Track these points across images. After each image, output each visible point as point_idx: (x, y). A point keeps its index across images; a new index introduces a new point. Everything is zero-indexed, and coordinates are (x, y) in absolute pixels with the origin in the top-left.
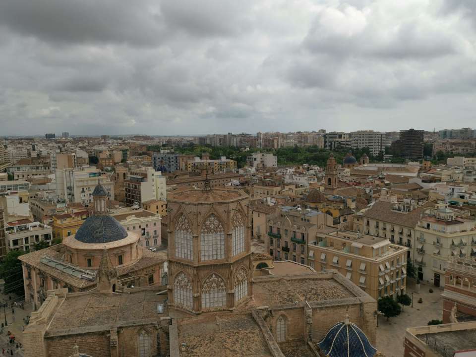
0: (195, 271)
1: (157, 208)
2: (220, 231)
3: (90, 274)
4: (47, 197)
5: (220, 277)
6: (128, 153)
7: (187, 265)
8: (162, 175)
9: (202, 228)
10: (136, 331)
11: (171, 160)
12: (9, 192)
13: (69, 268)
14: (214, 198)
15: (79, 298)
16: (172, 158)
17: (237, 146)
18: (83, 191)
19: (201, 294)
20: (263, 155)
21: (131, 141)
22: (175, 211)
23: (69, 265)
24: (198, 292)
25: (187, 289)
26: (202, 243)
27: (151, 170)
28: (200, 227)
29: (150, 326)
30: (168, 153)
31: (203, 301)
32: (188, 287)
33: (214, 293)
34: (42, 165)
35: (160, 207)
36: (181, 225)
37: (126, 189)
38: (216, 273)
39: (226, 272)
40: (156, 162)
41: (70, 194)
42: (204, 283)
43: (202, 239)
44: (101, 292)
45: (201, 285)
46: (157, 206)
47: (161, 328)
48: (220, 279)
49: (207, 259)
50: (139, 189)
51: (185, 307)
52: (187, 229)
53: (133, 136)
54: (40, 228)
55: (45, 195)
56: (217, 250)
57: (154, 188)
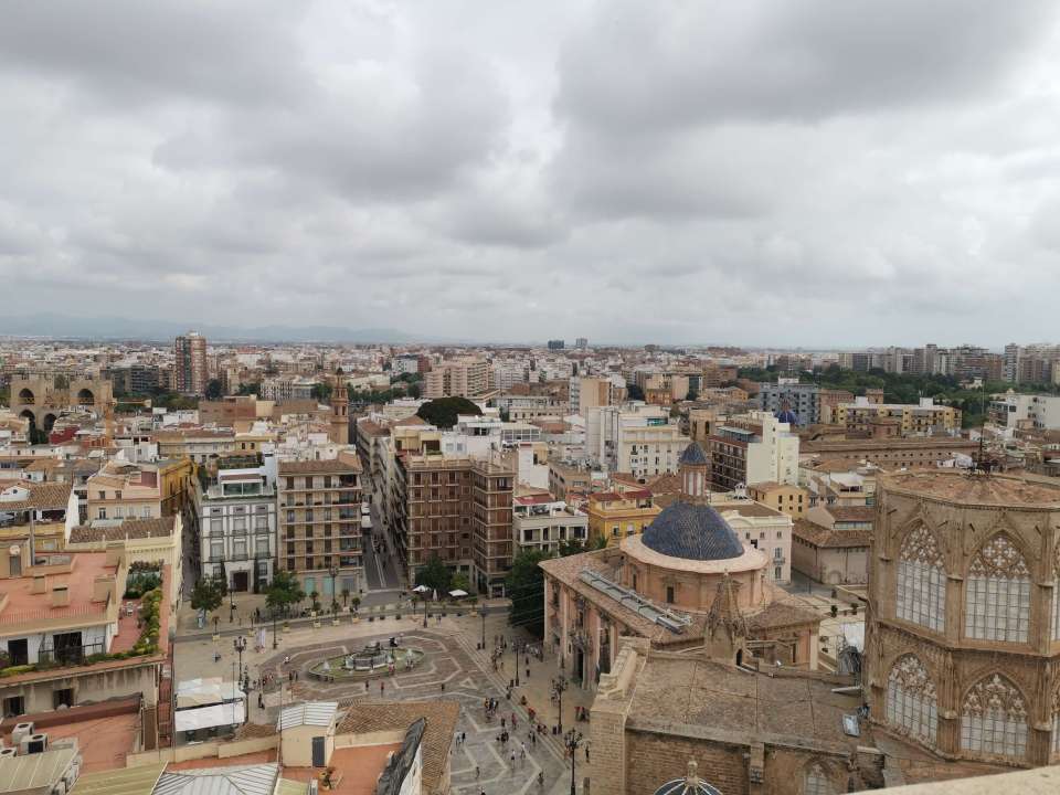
0: (950, 659)
1: (780, 501)
2: (1021, 576)
3: (672, 619)
4: (570, 458)
5: (1014, 686)
6: (701, 381)
7: (929, 642)
8: (792, 431)
9: (972, 562)
10: (802, 761)
11: (802, 400)
12: (519, 442)
13: (632, 598)
14: (1002, 494)
15: (672, 665)
16: (804, 396)
17: (949, 375)
18: (634, 452)
19: (960, 715)
20: (1035, 400)
21: (703, 358)
22: (905, 515)
23: (632, 592)
24: (954, 709)
25: (923, 696)
26: (971, 598)
27: (769, 420)
28: (968, 560)
29: (834, 759)
30: (795, 386)
31: (965, 733)
32: (926, 692)
33: (994, 720)
34: (548, 398)
35: (786, 498)
36: (915, 549)
37: (714, 455)
38: (1003, 673)
39: (1031, 676)
40: (768, 403)
41: (609, 456)
42: (970, 692)
43: (970, 587)
44: (713, 660)
45: (961, 694)
46: (781, 497)
47: (858, 769)
48: (1012, 691)
49: (980, 635)
50: (743, 456)
51: (914, 735)
52: (931, 560)
53: (706, 347)
54: (566, 514)
55: (565, 453)
56: (1007, 620)
57: (775, 457)
